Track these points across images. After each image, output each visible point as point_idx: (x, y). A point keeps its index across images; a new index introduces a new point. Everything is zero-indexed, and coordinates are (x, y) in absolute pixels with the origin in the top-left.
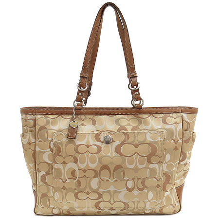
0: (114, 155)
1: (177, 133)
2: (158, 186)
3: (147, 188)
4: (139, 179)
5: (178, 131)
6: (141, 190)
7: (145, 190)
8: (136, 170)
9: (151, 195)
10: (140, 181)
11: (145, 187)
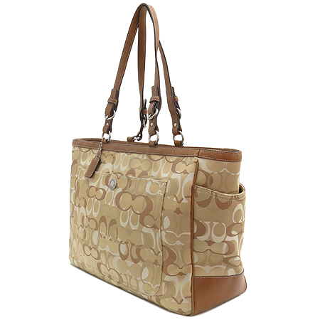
0: (113, 205)
1: (183, 187)
2: (156, 263)
3: (143, 261)
4: (133, 244)
5: (184, 185)
6: (136, 261)
7: (140, 264)
8: (129, 230)
9: (146, 273)
10: (134, 249)
11: (140, 259)
